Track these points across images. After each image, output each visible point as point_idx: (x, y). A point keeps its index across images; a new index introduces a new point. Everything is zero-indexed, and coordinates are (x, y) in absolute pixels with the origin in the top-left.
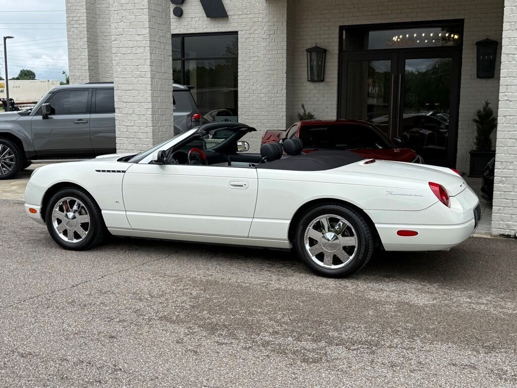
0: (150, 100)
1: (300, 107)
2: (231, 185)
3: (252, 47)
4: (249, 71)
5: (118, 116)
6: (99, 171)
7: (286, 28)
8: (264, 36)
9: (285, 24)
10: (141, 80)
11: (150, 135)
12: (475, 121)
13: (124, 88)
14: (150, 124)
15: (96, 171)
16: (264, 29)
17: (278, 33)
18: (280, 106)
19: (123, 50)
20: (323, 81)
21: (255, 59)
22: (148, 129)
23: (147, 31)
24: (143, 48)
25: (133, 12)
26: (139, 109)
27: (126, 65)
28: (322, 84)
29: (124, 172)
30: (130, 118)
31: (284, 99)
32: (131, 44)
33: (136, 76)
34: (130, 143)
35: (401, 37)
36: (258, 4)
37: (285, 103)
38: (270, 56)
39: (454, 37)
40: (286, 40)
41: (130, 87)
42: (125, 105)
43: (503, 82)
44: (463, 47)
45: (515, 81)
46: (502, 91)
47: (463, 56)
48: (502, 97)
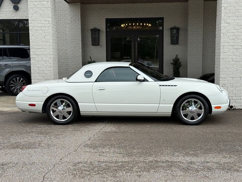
0: (52, 53)
1: (89, 58)
3: (60, 28)
4: (59, 39)
5: (32, 62)
7: (80, 18)
8: (69, 22)
9: (80, 16)
10: (47, 44)
11: (52, 71)
12: (172, 63)
13: (36, 47)
14: (52, 66)
16: (68, 19)
17: (76, 21)
18: (79, 58)
19: (36, 28)
20: (98, 45)
21: (62, 33)
22: (50, 69)
23: (50, 19)
24: (48, 28)
25: (42, 9)
26: (45, 58)
27: (38, 36)
28: (98, 47)
30: (39, 63)
31: (81, 54)
32: (40, 25)
33: (43, 41)
34: (39, 76)
35: (127, 24)
36: (62, 6)
37: (81, 56)
38: (72, 32)
39: (148, 25)
40: (80, 24)
41: (40, 47)
42: (37, 56)
43: (221, 45)
44: (164, 30)
45: (226, 44)
46: (221, 48)
47: (164, 34)
48: (222, 51)
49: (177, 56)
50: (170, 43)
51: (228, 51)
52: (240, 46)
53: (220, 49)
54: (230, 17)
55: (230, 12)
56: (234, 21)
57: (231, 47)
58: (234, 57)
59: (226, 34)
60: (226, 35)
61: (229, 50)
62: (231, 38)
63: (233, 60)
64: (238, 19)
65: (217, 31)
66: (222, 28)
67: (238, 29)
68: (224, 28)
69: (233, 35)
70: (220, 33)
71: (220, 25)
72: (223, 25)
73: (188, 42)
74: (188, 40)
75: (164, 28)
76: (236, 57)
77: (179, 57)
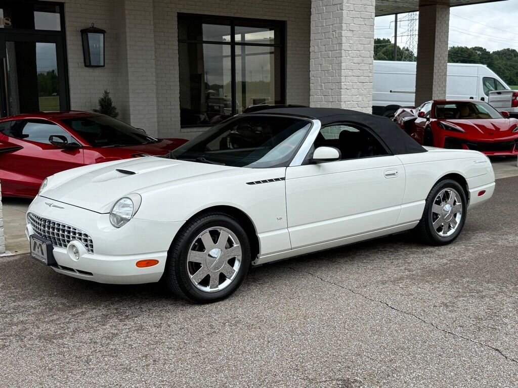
2: (386, 175)
6: (252, 183)
15: (249, 183)
29: (283, 179)
43: (343, 74)
44: (68, 33)
45: (350, 73)
46: (343, 80)
47: (68, 42)
48: (343, 86)
49: (106, 93)
50: (83, 64)
51: (351, 88)
52: (367, 78)
53: (341, 82)
54: (355, 19)
55: (354, 9)
56: (360, 27)
57: (355, 79)
58: (360, 99)
59: (350, 52)
61: (353, 86)
62: (356, 60)
63: (358, 105)
64: (366, 25)
65: (320, 46)
66: (344, 39)
67: (365, 43)
68: (347, 40)
69: (359, 55)
70: (339, 50)
71: (334, 33)
72: (344, 33)
73: (127, 63)
74: (128, 60)
75: (68, 29)
76: (363, 99)
77: (110, 96)
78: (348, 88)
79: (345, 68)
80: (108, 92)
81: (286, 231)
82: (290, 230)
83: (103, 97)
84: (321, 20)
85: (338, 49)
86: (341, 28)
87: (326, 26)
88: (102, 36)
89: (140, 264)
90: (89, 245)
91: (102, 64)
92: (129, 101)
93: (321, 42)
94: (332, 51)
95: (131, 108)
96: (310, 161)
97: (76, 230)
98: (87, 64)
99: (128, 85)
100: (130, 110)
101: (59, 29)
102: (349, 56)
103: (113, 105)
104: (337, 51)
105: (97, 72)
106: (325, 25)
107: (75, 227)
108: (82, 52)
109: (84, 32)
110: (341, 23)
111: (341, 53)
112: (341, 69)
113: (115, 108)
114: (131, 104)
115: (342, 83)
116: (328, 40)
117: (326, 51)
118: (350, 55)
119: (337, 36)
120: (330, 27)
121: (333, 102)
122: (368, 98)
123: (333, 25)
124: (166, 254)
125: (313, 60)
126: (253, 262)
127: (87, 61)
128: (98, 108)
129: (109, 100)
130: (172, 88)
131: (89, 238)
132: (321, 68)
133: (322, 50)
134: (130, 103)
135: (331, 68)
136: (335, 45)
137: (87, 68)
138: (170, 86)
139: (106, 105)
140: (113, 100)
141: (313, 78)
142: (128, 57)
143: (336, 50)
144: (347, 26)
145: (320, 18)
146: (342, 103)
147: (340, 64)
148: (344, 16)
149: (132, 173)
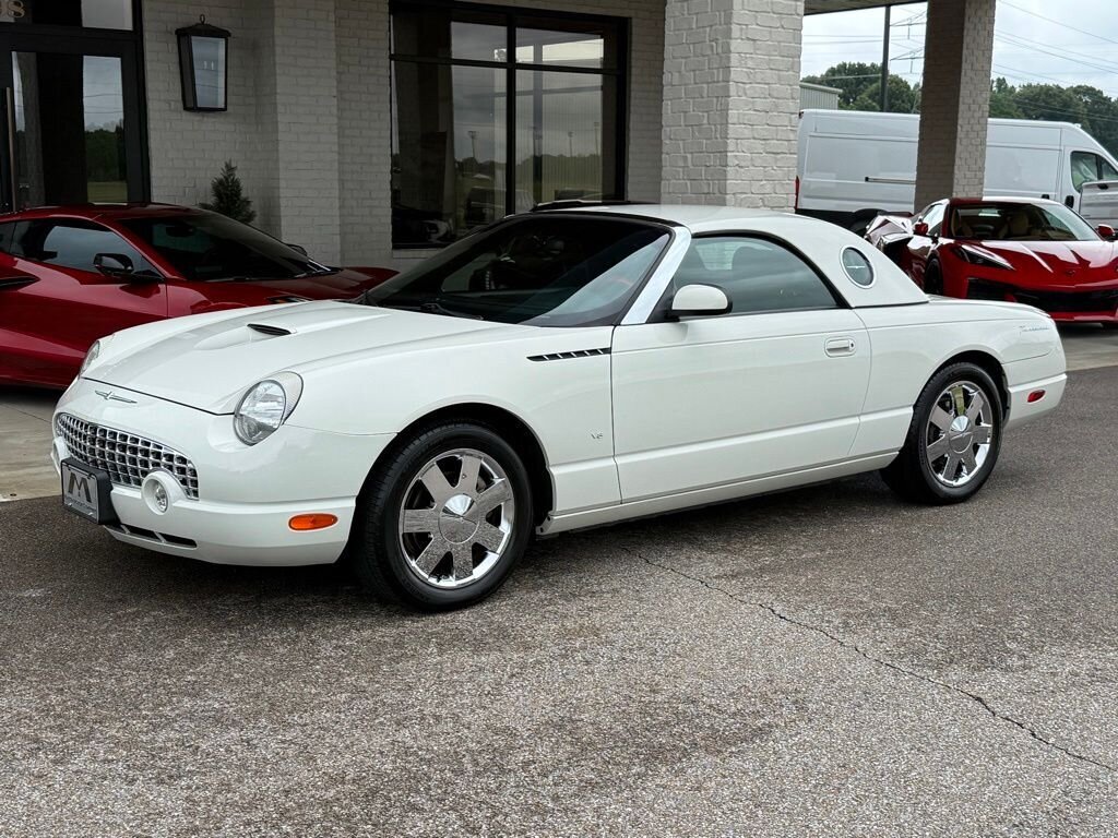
2: (829, 349)
6: (540, 358)
43: (731, 134)
45: (747, 133)
46: (730, 148)
47: (148, 56)
48: (731, 161)
49: (230, 169)
50: (180, 105)
51: (749, 163)
52: (786, 143)
53: (726, 151)
54: (759, 15)
56: (770, 32)
57: (758, 145)
58: (768, 188)
59: (748, 86)
60: (744, 89)
61: (752, 159)
62: (760, 104)
63: (763, 202)
64: (783, 27)
65: (684, 72)
66: (734, 58)
67: (781, 68)
68: (740, 62)
69: (767, 93)
70: (723, 81)
71: (714, 44)
72: (735, 45)
73: (275, 105)
74: (278, 97)
75: (147, 26)
76: (774, 188)
77: (238, 175)
78: (742, 164)
79: (735, 120)
80: (233, 165)
81: (611, 462)
82: (620, 461)
83: (222, 177)
84: (686, 16)
85: (721, 79)
86: (728, 34)
87: (698, 28)
88: (222, 42)
89: (298, 522)
90: (190, 481)
91: (223, 106)
92: (279, 188)
93: (686, 63)
94: (708, 83)
95: (283, 202)
96: (666, 314)
97: (161, 448)
98: (190, 105)
99: (277, 151)
100: (279, 206)
101: (128, 25)
102: (746, 94)
103: (243, 195)
104: (719, 84)
105: (209, 121)
106: (694, 26)
107: (161, 442)
108: (178, 77)
109: (184, 35)
110: (728, 22)
111: (727, 89)
112: (727, 123)
113: (248, 203)
114: (283, 192)
115: (729, 154)
116: (701, 58)
117: (696, 83)
118: (748, 92)
119: (720, 50)
120: (705, 32)
121: (708, 193)
122: (787, 187)
123: (711, 26)
124: (352, 504)
125: (669, 103)
126: (538, 529)
127: (189, 98)
128: (211, 200)
129: (236, 184)
130: (375, 160)
131: (190, 465)
132: (685, 121)
133: (687, 82)
134: (281, 190)
135: (705, 121)
136: (715, 71)
137: (188, 113)
138: (371, 155)
139: (228, 195)
140: (243, 184)
141: (668, 142)
142: (278, 91)
143: (718, 82)
144: (742, 29)
145: (686, 12)
146: (728, 197)
147: (725, 111)
148: (735, 7)
149: (285, 332)
